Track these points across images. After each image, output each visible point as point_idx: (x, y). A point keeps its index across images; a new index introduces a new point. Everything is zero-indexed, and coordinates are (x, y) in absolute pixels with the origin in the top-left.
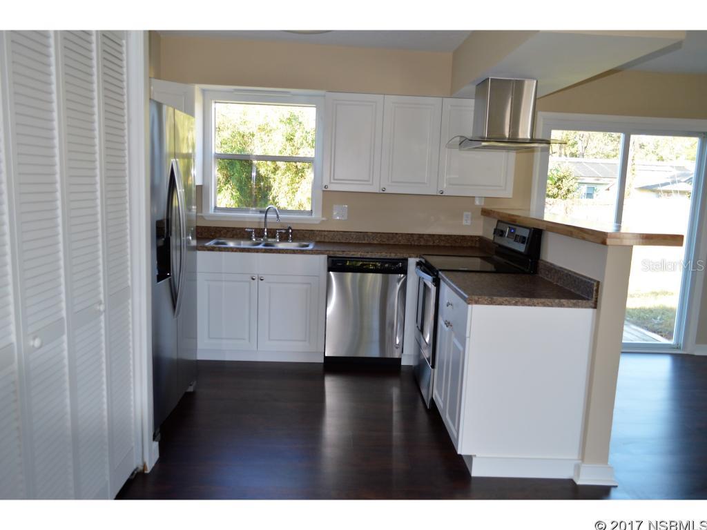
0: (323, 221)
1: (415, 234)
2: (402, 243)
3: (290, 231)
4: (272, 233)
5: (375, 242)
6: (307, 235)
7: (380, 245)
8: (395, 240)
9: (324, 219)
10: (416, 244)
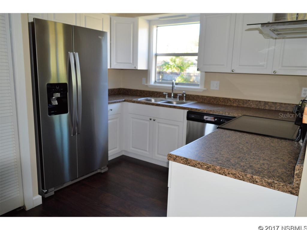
0: (204, 90)
1: (262, 102)
2: (252, 106)
3: (185, 95)
4: (175, 96)
5: (235, 105)
6: (195, 98)
7: (237, 107)
8: (248, 104)
9: (205, 89)
10: (262, 108)
